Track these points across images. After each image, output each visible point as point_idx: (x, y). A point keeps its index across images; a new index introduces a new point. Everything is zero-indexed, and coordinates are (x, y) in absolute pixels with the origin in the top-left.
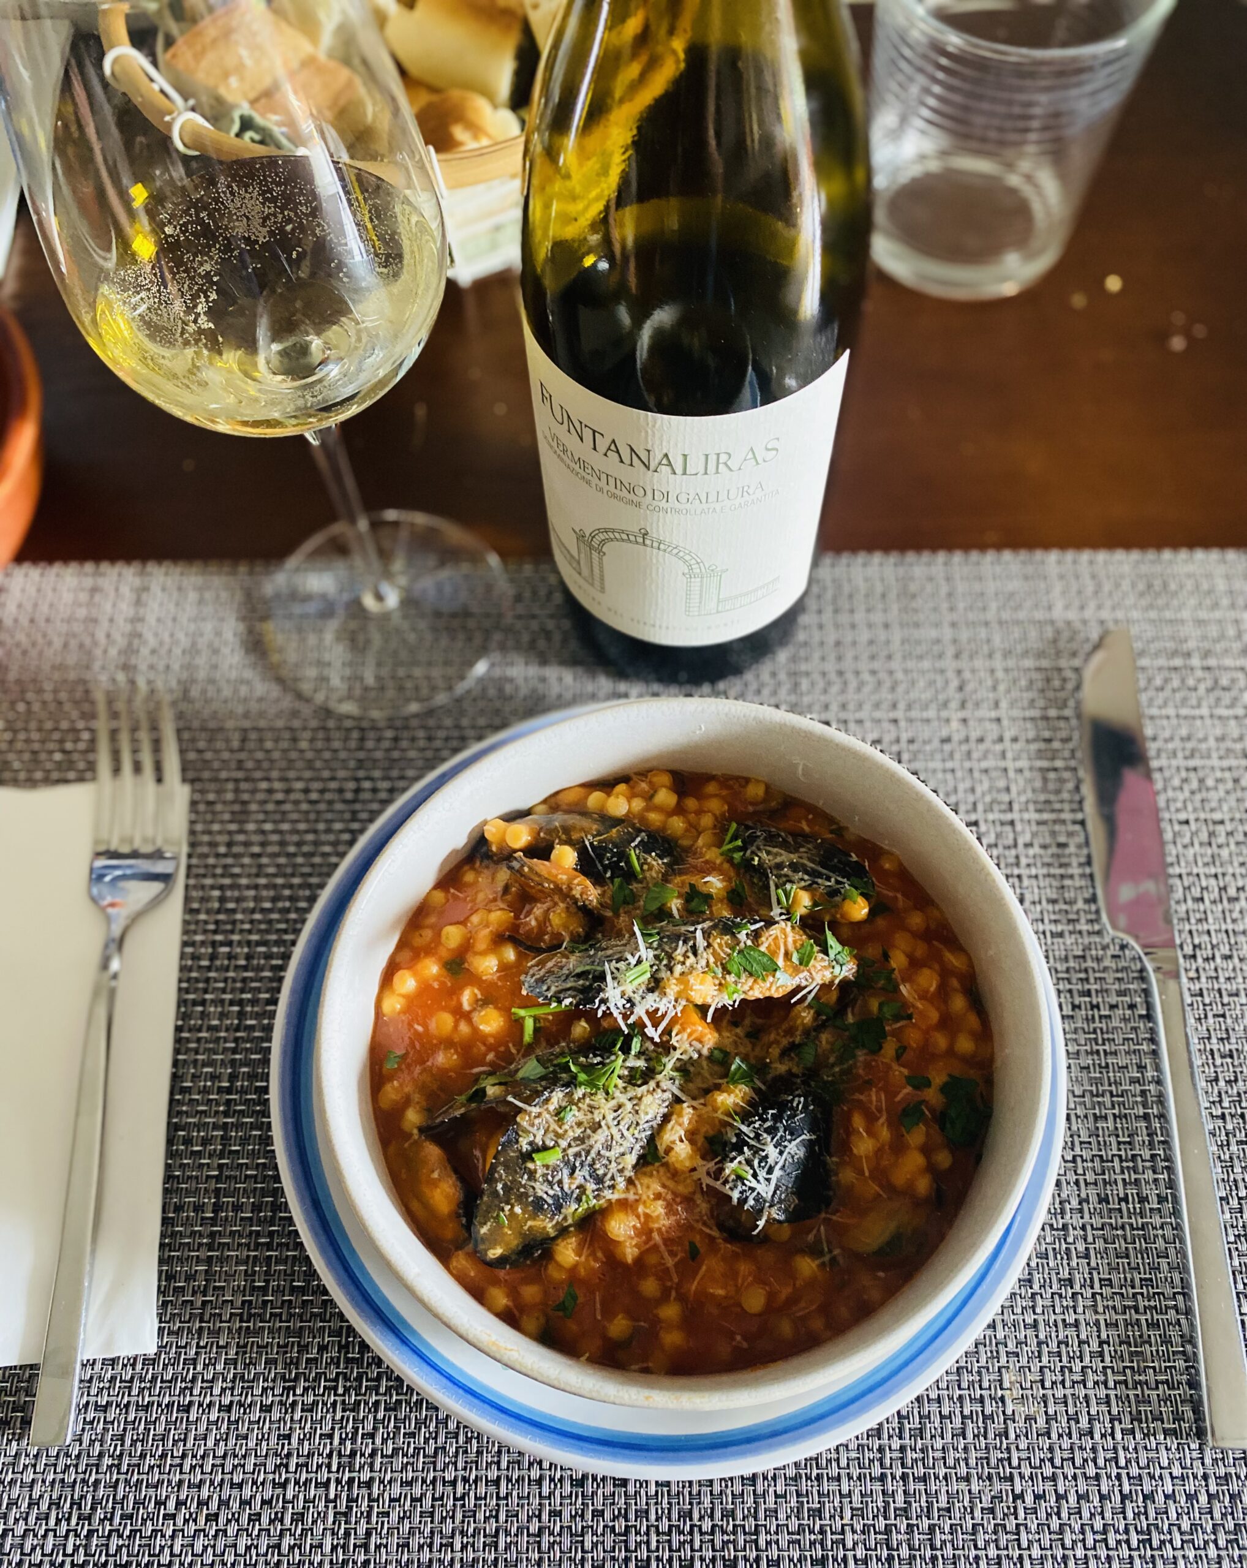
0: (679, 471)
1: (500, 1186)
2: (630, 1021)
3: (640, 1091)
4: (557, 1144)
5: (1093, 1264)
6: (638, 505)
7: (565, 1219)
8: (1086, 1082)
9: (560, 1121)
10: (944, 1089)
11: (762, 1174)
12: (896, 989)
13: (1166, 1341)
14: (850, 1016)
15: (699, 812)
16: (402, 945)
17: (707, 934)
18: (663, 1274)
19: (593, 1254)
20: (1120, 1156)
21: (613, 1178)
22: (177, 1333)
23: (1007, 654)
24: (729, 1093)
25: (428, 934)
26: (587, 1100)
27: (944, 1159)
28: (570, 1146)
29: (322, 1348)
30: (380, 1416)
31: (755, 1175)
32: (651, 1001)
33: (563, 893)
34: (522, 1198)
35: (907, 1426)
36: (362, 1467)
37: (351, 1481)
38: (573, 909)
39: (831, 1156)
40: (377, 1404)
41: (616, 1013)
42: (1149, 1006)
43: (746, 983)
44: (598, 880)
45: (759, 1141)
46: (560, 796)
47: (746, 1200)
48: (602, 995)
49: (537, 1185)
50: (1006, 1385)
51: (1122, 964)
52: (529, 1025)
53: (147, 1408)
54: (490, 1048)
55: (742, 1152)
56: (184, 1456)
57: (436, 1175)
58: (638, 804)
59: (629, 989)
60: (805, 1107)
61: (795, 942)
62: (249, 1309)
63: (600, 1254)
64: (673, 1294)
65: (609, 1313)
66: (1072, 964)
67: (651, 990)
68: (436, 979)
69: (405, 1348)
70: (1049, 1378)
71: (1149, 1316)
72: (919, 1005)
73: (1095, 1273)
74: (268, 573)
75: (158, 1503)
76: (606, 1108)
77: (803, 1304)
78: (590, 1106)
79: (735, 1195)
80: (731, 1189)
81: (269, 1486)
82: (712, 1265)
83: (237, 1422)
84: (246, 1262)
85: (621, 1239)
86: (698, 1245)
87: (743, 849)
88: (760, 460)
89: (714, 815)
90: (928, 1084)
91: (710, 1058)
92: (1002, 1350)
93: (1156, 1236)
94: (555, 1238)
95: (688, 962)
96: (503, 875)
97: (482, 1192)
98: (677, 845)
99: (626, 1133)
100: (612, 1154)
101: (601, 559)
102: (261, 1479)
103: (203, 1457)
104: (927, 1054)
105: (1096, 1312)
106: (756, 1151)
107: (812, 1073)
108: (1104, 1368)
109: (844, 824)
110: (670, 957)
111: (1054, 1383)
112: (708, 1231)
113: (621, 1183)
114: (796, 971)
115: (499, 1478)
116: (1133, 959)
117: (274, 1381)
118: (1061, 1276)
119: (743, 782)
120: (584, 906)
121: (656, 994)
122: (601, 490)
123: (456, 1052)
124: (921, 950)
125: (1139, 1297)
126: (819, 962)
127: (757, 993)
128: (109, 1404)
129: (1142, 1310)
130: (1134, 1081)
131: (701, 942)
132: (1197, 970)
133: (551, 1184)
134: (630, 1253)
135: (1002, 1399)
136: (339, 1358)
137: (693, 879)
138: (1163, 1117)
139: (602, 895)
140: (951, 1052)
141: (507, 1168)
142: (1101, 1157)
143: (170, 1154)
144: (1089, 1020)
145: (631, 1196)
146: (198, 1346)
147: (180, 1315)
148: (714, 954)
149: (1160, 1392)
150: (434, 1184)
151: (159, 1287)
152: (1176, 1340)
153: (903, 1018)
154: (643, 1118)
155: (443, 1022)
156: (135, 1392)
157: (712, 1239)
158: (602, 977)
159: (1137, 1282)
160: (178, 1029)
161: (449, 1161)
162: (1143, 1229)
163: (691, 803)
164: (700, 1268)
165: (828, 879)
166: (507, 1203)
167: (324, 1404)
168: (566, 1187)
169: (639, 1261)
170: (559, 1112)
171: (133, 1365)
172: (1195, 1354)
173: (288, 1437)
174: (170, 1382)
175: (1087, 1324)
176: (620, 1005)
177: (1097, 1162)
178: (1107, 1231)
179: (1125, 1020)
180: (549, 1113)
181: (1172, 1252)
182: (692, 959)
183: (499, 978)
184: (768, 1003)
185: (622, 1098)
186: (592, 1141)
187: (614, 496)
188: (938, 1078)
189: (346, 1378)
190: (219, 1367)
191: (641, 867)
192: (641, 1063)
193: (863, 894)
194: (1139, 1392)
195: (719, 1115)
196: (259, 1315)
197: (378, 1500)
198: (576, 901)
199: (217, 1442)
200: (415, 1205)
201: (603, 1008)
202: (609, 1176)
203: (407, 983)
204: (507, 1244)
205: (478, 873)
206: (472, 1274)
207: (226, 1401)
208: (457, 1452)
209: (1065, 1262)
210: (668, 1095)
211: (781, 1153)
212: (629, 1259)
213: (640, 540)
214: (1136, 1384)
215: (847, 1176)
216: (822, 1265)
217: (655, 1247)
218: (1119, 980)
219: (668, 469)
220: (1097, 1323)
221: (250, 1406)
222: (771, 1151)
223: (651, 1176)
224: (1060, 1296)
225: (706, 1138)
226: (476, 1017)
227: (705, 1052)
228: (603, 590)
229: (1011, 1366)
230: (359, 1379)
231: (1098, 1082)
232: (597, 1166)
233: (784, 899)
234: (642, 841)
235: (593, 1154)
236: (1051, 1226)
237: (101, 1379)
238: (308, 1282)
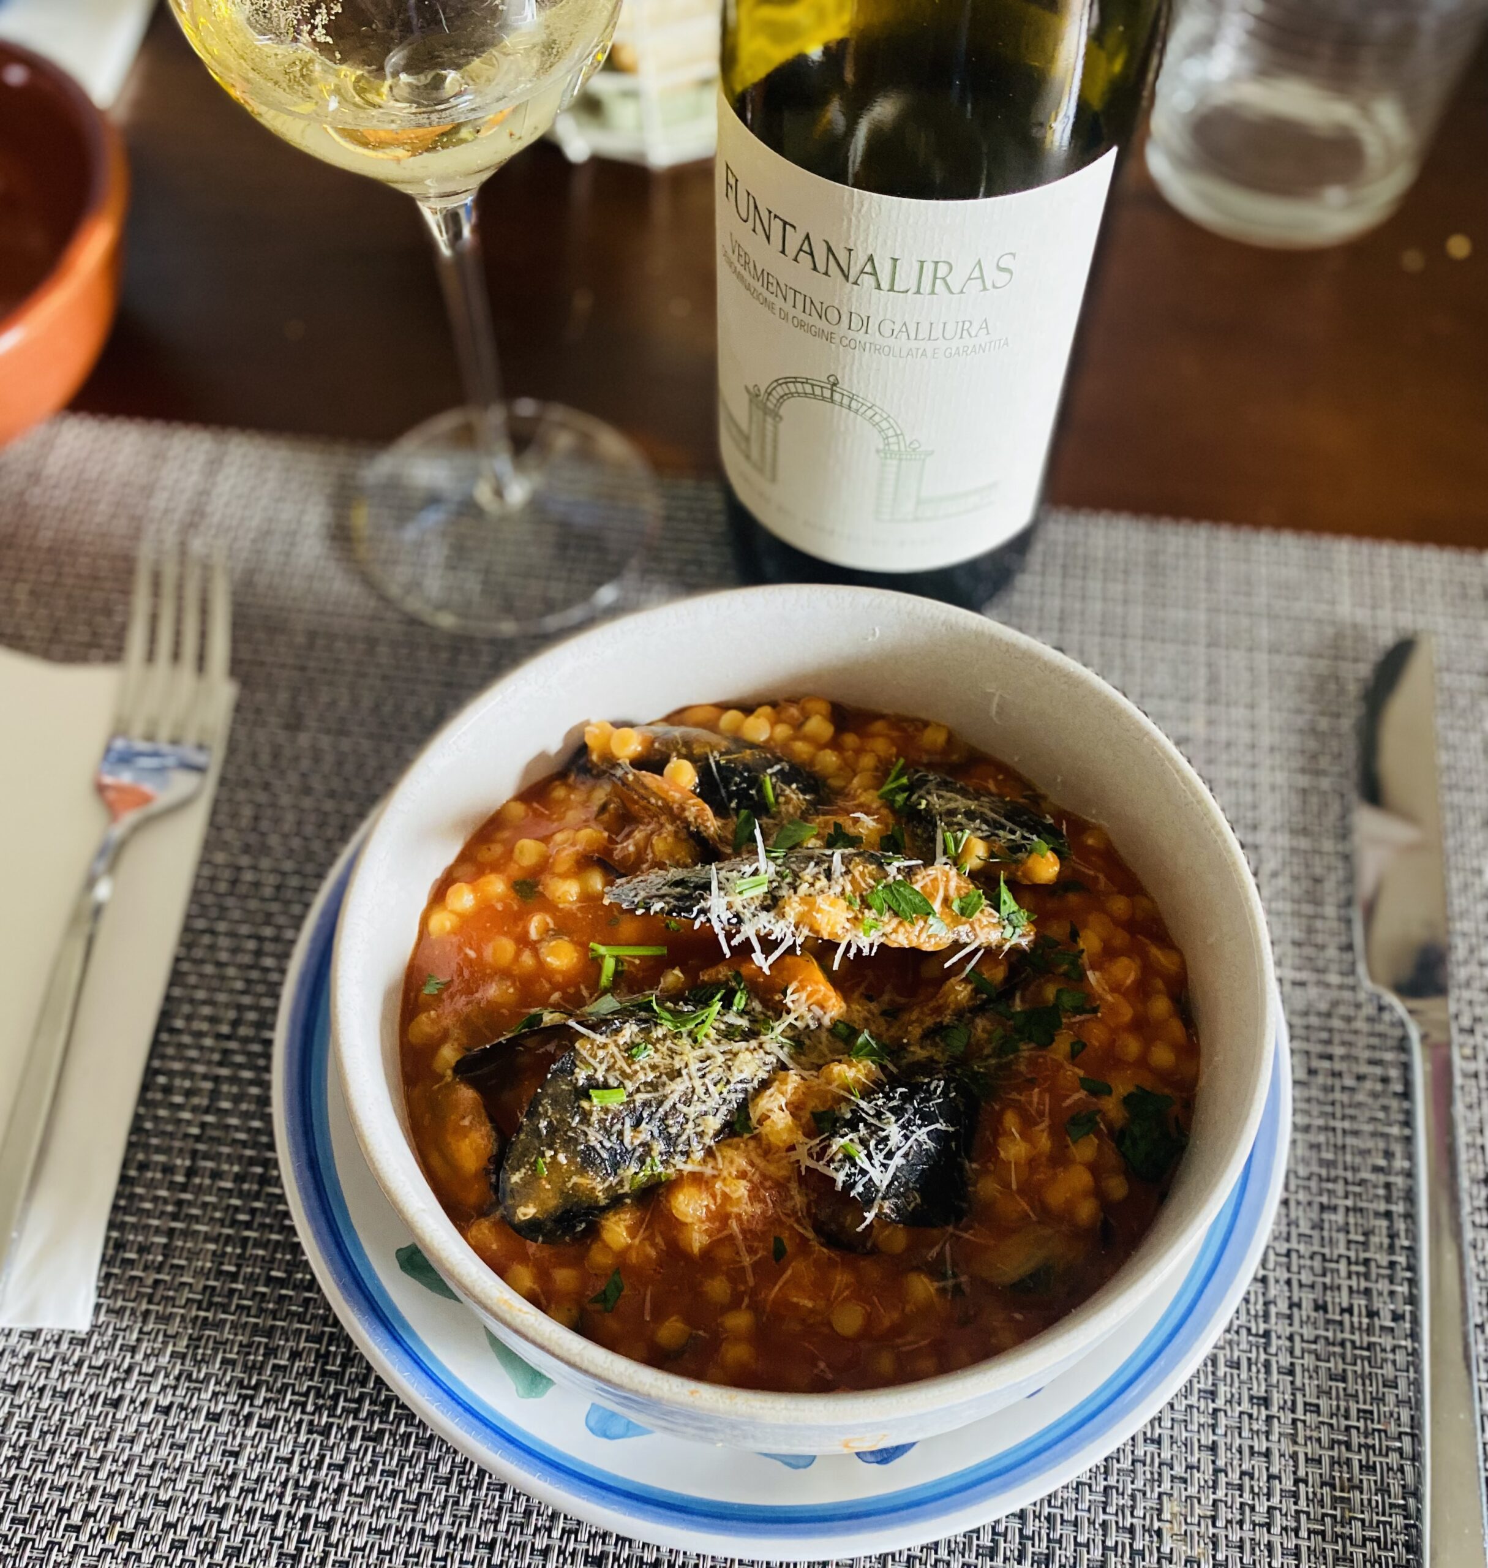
0: (885, 285)
1: (543, 1124)
2: (734, 942)
3: (735, 1046)
4: (621, 1085)
5: (1298, 1383)
6: (830, 337)
7: (621, 1183)
8: (1314, 1162)
9: (630, 1059)
10: (1127, 1101)
11: (879, 1158)
12: (1083, 977)
13: (1384, 1490)
14: (1018, 1001)
15: (859, 752)
16: (464, 857)
17: (846, 860)
18: (736, 1275)
19: (650, 1239)
20: (1348, 1258)
21: (688, 1142)
22: (119, 1312)
23: (1274, 649)
24: (850, 1065)
25: (497, 849)
26: (668, 1043)
27: (1117, 1187)
28: (638, 1090)
29: (295, 1355)
30: (355, 1446)
31: (869, 1157)
32: (765, 922)
33: (673, 814)
34: (569, 1143)
35: (1030, 1549)
36: (322, 1503)
37: (306, 1519)
38: (683, 835)
39: (971, 1161)
40: (353, 1431)
41: (717, 928)
42: (1408, 1083)
43: (889, 923)
44: (720, 811)
45: (880, 1119)
46: (687, 714)
47: (853, 1186)
48: (703, 904)
49: (590, 1131)
50: (1166, 1516)
51: (1380, 1028)
52: (609, 967)
53: (67, 1395)
54: (555, 987)
55: (855, 1129)
56: (102, 1459)
57: (466, 1122)
58: (782, 731)
59: (738, 902)
60: (945, 1093)
61: (958, 889)
62: (212, 1295)
63: (659, 1240)
64: (746, 1300)
65: (659, 1315)
66: (1314, 1020)
67: (766, 909)
68: (501, 899)
69: (397, 1347)
70: (1223, 1513)
71: (1363, 1456)
72: (1109, 998)
73: (1299, 1396)
74: (371, 457)
75: (61, 1511)
76: (690, 1056)
77: (910, 1338)
78: (669, 1049)
79: (840, 1178)
80: (837, 1170)
81: (202, 1509)
82: (797, 1268)
83: (174, 1428)
84: (216, 1240)
85: (689, 1220)
86: (786, 1242)
87: (910, 789)
88: (989, 285)
89: (878, 756)
90: (1110, 1092)
91: (833, 1030)
92: (1166, 1471)
93: (1384, 1360)
94: (604, 1209)
95: (818, 885)
96: (601, 794)
97: (519, 1129)
98: (825, 784)
99: (712, 1088)
100: (692, 1111)
101: (775, 427)
102: (194, 1500)
103: (126, 1464)
104: (1111, 1058)
105: (1295, 1443)
106: (874, 1130)
107: (960, 1061)
108: (1297, 1512)
109: (1042, 790)
110: (796, 876)
111: (1229, 1522)
112: (801, 1230)
113: (698, 1155)
114: (956, 921)
115: (494, 1540)
116: (1393, 1024)
117: (228, 1385)
118: (1254, 1392)
119: (920, 725)
120: (698, 833)
121: (772, 914)
122: (785, 318)
123: (514, 984)
124: (1121, 938)
125: (1354, 1432)
126: (985, 916)
127: (902, 939)
128: (20, 1384)
129: (1355, 1447)
130: (1377, 1169)
131: (837, 866)
132: (1475, 1048)
133: (608, 1133)
134: (697, 1239)
135: (1159, 1533)
136: (314, 1369)
137: (840, 820)
138: (1410, 1217)
139: (724, 827)
140: (1143, 1061)
141: (555, 1102)
142: (1323, 1255)
143: (143, 1100)
144: (1328, 1089)
145: (708, 1171)
146: (141, 1332)
147: (123, 1292)
148: (853, 881)
149: (1368, 1551)
150: (464, 1132)
151: (104, 1255)
152: (1395, 1488)
153: (1084, 1011)
154: (736, 1076)
155: (501, 950)
156: (54, 1374)
157: (804, 1240)
158: (707, 887)
159: (1353, 1413)
160: (177, 960)
161: (486, 1107)
162: (1368, 1349)
163: (850, 740)
164: (784, 1271)
165: (1013, 832)
166: (550, 1147)
167: (287, 1421)
168: (627, 1141)
169: (707, 1253)
170: (630, 1049)
171: (58, 1343)
172: (1418, 1510)
173: (236, 1455)
174: (100, 1368)
175: (1282, 1455)
176: (724, 918)
177: (1317, 1263)
178: (1319, 1347)
179: (1375, 1095)
180: (618, 1046)
181: (1402, 1383)
182: (823, 882)
183: (580, 909)
184: (914, 954)
185: (714, 1050)
186: (668, 1090)
187: (801, 325)
188: (1122, 1087)
189: (319, 1394)
190: (164, 1360)
191: (777, 797)
192: (744, 1023)
193: (1053, 850)
194: (1339, 1548)
195: (833, 1087)
196: (222, 1305)
197: (337, 1546)
198: (687, 824)
199: (146, 1449)
200: (435, 1160)
201: (702, 918)
202: (684, 1137)
203: (463, 898)
204: (543, 1203)
205: (571, 788)
206: (494, 1247)
207: (165, 1402)
208: (446, 1502)
209: (1262, 1376)
210: (771, 1059)
211: (906, 1138)
212: (696, 1247)
213: (827, 393)
214: (1337, 1536)
215: (988, 1188)
216: (942, 1291)
217: (731, 1238)
218: (1373, 1048)
219: (872, 279)
220: (1294, 1456)
221: (194, 1411)
222: (894, 1131)
223: (737, 1148)
224: (1250, 1416)
225: (813, 1113)
226: (544, 949)
227: (826, 1021)
228: (774, 479)
229: (1176, 1494)
230: (335, 1397)
231: (1330, 1164)
232: (670, 1122)
233: (952, 845)
234: (781, 771)
235: (667, 1106)
236: (1249, 1330)
237: (14, 1354)
238: (290, 1273)
